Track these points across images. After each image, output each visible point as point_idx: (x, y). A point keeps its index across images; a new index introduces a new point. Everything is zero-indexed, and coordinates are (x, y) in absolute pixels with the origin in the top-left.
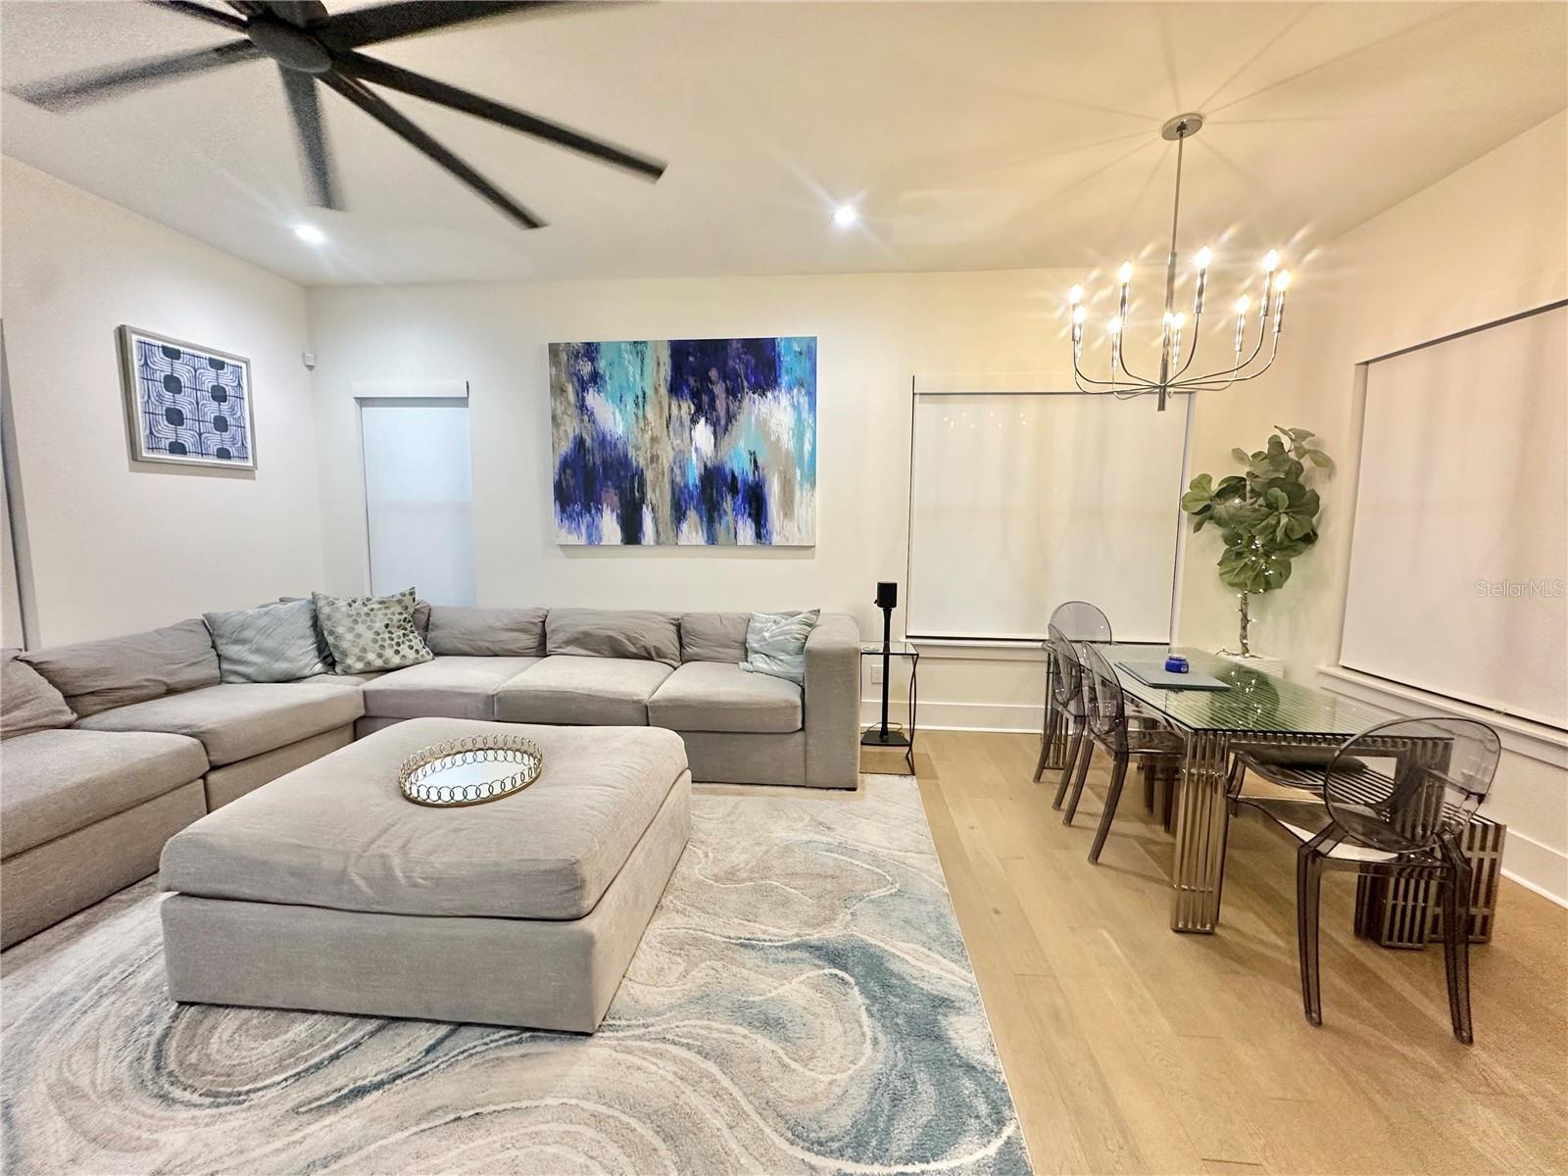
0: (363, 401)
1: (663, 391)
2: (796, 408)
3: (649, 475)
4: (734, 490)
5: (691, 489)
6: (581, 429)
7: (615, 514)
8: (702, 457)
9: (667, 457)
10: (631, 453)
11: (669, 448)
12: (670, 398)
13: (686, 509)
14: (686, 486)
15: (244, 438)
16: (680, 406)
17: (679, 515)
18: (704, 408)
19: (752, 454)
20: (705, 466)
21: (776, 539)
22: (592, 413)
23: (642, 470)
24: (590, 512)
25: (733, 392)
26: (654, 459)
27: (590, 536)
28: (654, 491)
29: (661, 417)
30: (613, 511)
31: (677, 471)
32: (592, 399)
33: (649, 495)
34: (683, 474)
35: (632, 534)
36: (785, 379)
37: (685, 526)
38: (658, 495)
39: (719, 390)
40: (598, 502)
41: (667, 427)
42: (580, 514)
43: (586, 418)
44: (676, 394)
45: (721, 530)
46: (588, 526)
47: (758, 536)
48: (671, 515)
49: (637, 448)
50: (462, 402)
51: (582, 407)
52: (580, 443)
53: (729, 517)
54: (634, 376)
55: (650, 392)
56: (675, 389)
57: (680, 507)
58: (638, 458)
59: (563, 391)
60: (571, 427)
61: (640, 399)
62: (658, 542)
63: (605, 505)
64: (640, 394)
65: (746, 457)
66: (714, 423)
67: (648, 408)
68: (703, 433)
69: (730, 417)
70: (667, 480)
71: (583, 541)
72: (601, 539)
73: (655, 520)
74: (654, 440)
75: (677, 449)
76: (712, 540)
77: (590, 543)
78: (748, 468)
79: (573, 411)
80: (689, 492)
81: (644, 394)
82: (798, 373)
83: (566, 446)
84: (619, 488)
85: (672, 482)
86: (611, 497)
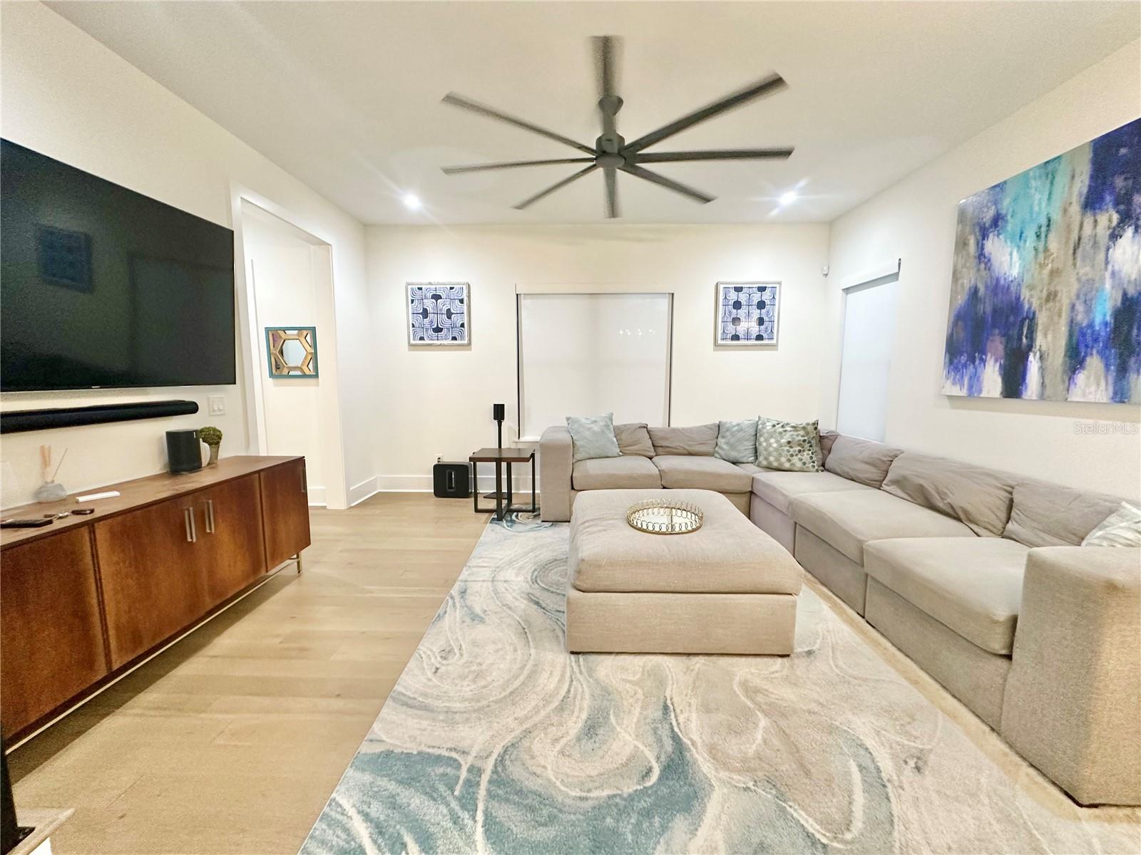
0: (847, 290)
1: (1075, 209)
3: (1042, 319)
5: (1097, 328)
6: (976, 279)
7: (998, 364)
8: (1121, 284)
9: (1067, 292)
10: (1025, 294)
11: (1073, 280)
12: (1083, 215)
13: (1085, 357)
14: (1091, 325)
15: (772, 328)
16: (1096, 221)
17: (1075, 359)
18: (1134, 213)
20: (1125, 294)
22: (989, 260)
23: (1034, 313)
24: (974, 363)
26: (1052, 296)
27: (970, 387)
28: (1045, 335)
29: (1067, 242)
30: (996, 361)
31: (1080, 308)
32: (994, 246)
33: (1040, 340)
34: (1089, 310)
35: (1013, 386)
37: (1081, 377)
38: (1051, 343)
40: (983, 352)
41: (1074, 253)
42: (965, 366)
43: (982, 266)
44: (1093, 208)
45: (1137, 383)
46: (971, 378)
48: (1065, 362)
49: (1031, 288)
50: (895, 277)
51: (981, 256)
52: (974, 292)
54: (1040, 204)
55: (1057, 217)
56: (1093, 200)
57: (1078, 354)
58: (1032, 299)
59: (965, 244)
60: (968, 280)
61: (1044, 229)
62: (1042, 397)
63: (989, 355)
64: (1044, 222)
67: (1052, 236)
68: (1127, 248)
70: (1064, 321)
71: (964, 392)
72: (980, 391)
73: (1042, 370)
74: (1054, 273)
75: (1084, 278)
76: (1121, 396)
77: (970, 394)
79: (972, 262)
80: (1093, 334)
81: (1049, 221)
83: (961, 299)
84: (1006, 335)
85: (1072, 323)
86: (996, 346)
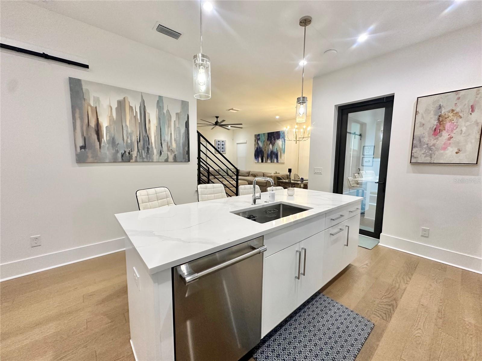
0: (237, 144)
1: (266, 140)
2: (282, 141)
3: (264, 152)
4: (274, 154)
8: (271, 149)
9: (267, 149)
10: (263, 149)
14: (269, 154)
15: (225, 150)
16: (268, 142)
17: (268, 158)
18: (271, 143)
19: (277, 149)
20: (271, 151)
21: (279, 162)
25: (275, 140)
26: (265, 150)
29: (266, 144)
30: (260, 158)
31: (268, 152)
32: (259, 142)
35: (262, 161)
36: (281, 137)
37: (268, 160)
38: (265, 155)
39: (273, 139)
40: (259, 156)
42: (257, 158)
45: (272, 160)
46: (258, 160)
47: (277, 161)
50: (246, 143)
51: (258, 143)
52: (257, 148)
53: (273, 159)
54: (263, 138)
56: (268, 140)
58: (263, 150)
59: (256, 141)
60: (256, 146)
62: (265, 162)
64: (264, 141)
65: (276, 149)
66: (272, 144)
68: (271, 146)
69: (274, 143)
70: (266, 153)
71: (257, 162)
72: (259, 162)
73: (265, 159)
74: (265, 147)
76: (271, 162)
78: (276, 151)
79: (257, 143)
82: (282, 136)
83: (256, 149)
84: (261, 154)
85: (267, 154)
86: (260, 155)
